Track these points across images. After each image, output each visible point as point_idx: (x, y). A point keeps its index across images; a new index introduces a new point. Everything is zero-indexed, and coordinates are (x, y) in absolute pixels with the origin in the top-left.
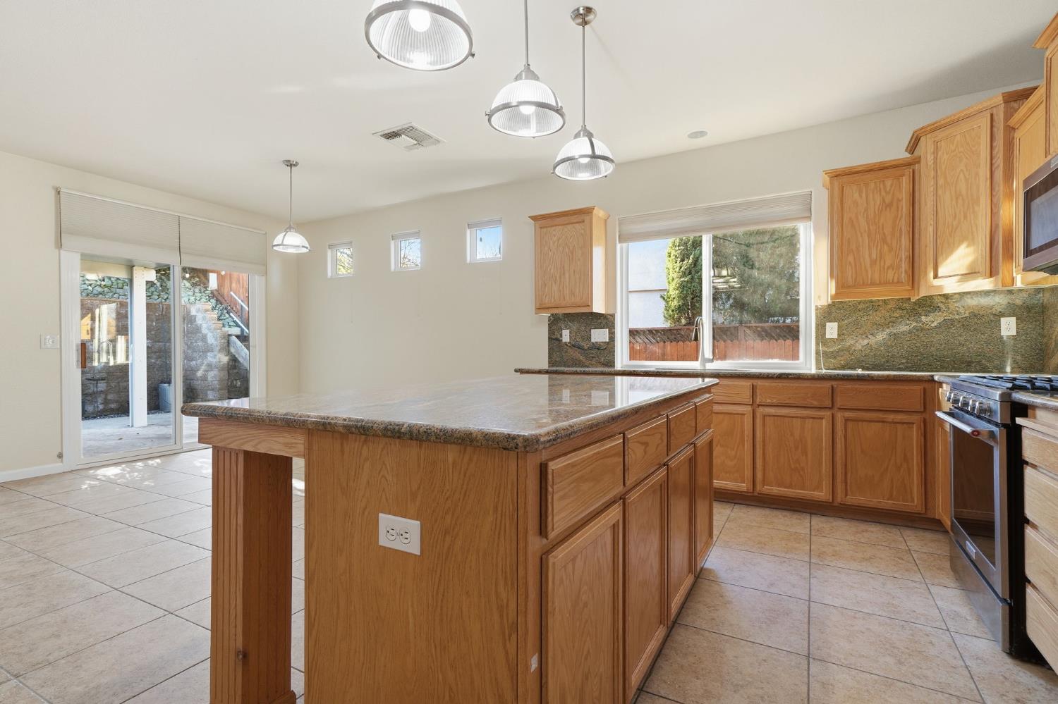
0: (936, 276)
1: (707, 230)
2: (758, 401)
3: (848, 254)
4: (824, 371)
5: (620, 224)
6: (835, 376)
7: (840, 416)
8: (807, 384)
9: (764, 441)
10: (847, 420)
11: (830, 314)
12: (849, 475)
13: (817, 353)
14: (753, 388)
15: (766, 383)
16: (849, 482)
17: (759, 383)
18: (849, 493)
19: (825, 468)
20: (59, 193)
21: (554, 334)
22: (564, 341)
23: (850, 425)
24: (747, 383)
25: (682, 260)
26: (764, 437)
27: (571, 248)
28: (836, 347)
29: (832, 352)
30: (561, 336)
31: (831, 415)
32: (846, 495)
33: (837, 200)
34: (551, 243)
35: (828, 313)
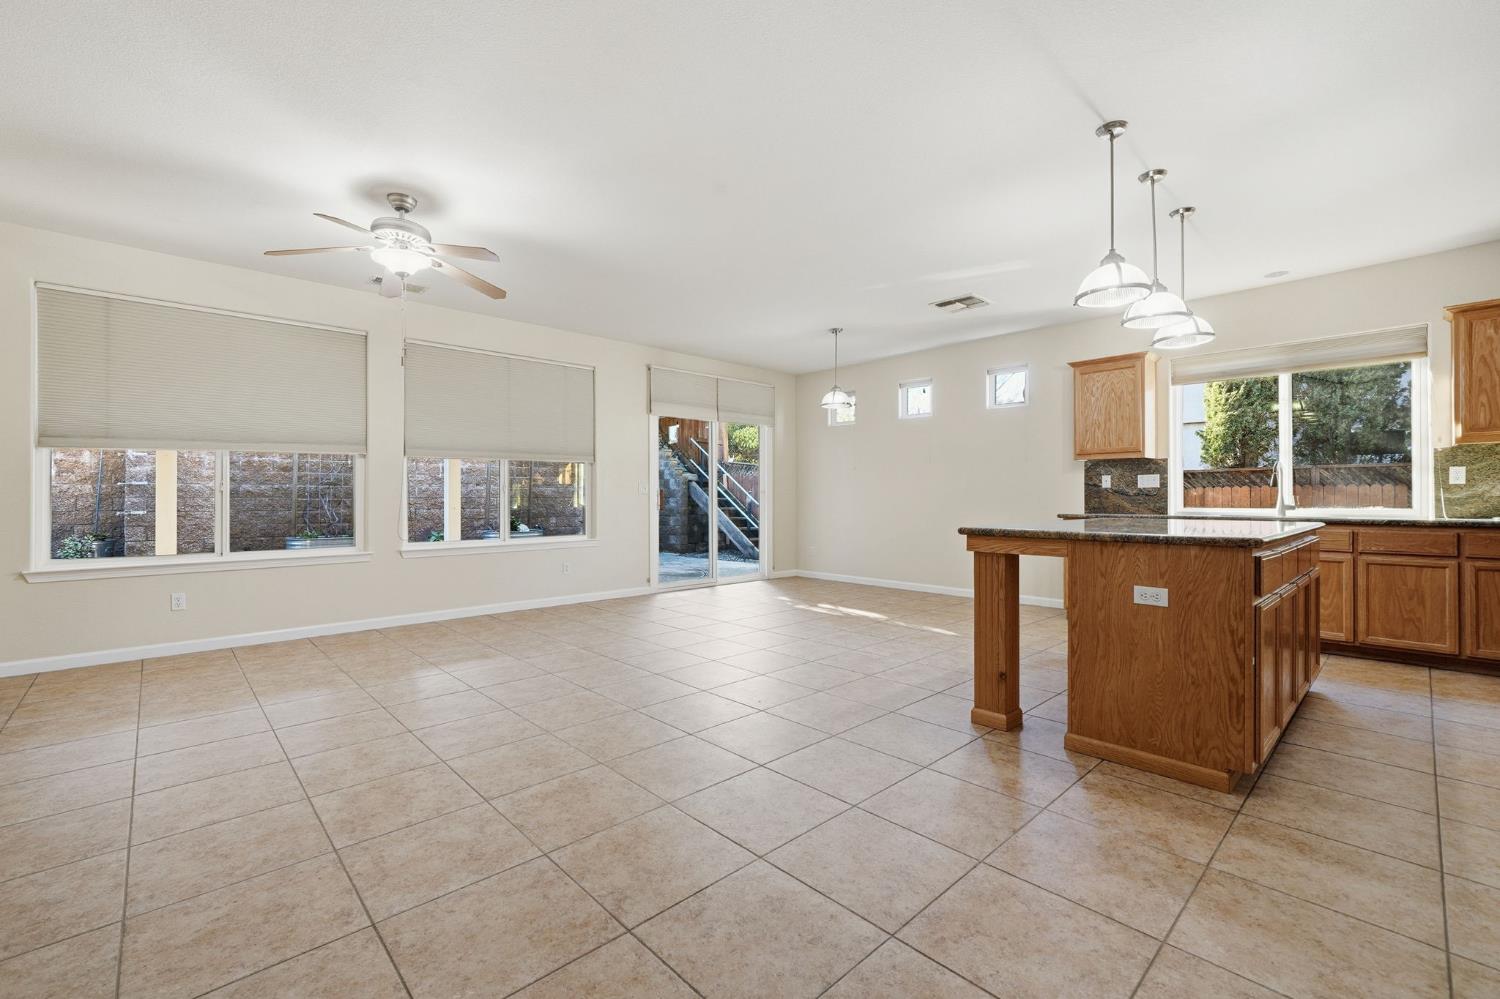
1: (1285, 369)
2: (1360, 549)
3: (1479, 395)
4: (1446, 519)
5: (1173, 366)
6: (1462, 524)
7: (1469, 567)
8: (1426, 531)
9: (1368, 589)
10: (1478, 570)
11: (1454, 457)
12: (1482, 628)
13: (1438, 500)
14: (1354, 536)
15: (1371, 531)
16: (1481, 634)
17: (1362, 530)
18: (1482, 645)
19: (1449, 618)
20: (649, 369)
21: (1091, 479)
22: (1104, 487)
23: (1482, 575)
24: (1347, 530)
25: (1230, 390)
26: (1368, 586)
27: (1119, 394)
28: (1463, 494)
29: (1458, 499)
30: (1101, 481)
31: (1457, 565)
32: (1478, 648)
33: (1463, 337)
34: (1094, 389)
35: (1452, 456)
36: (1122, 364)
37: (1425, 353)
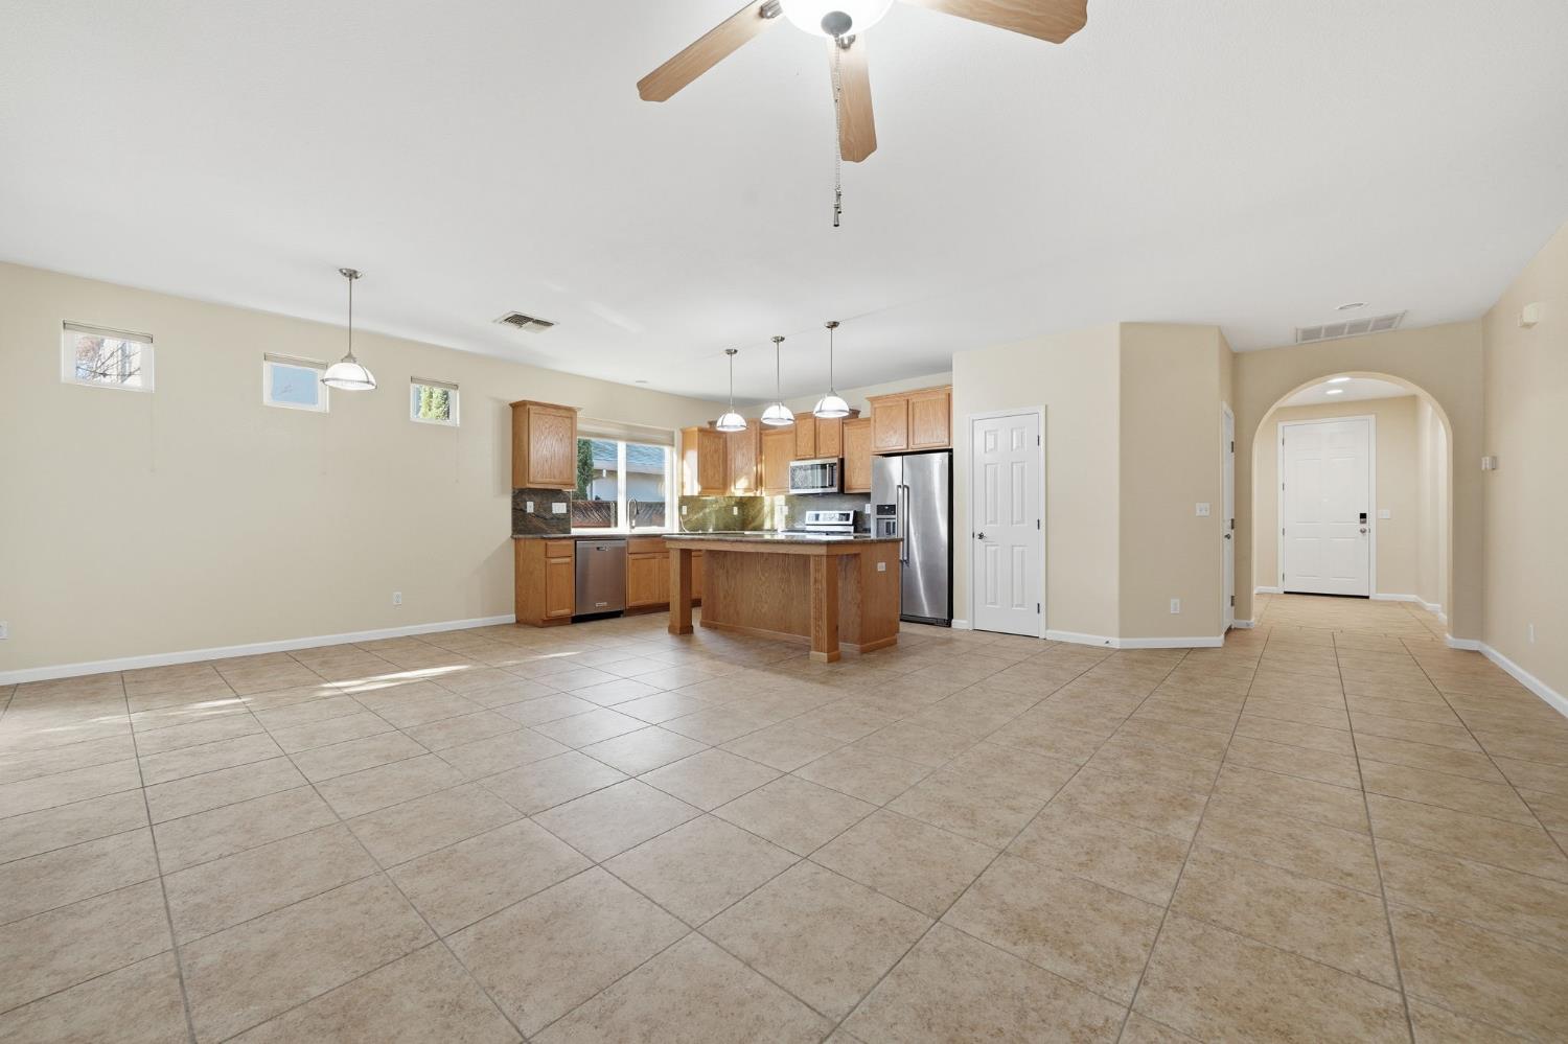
0: (733, 488)
21: (518, 505)
22: (526, 511)
30: (524, 507)
35: (684, 500)
36: (563, 413)
37: (673, 445)
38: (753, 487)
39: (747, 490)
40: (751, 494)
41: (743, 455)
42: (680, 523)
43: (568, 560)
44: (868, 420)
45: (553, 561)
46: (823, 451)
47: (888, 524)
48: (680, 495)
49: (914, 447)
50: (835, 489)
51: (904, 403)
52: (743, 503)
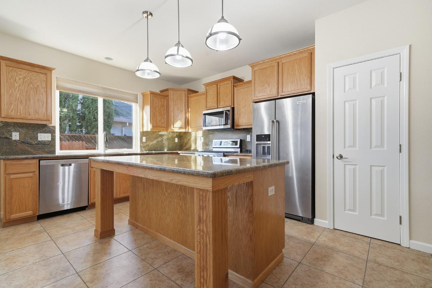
0: (173, 127)
1: (102, 96)
21: (3, 134)
22: (14, 139)
28: (145, 145)
34: (17, 78)
35: (143, 134)
36: (37, 69)
37: (137, 102)
38: (183, 126)
39: (181, 128)
40: (183, 130)
41: (178, 108)
42: (141, 146)
43: (31, 174)
44: (250, 82)
45: (12, 176)
46: (222, 104)
47: (264, 147)
48: (141, 130)
49: (283, 94)
50: (229, 126)
51: (276, 64)
52: (181, 136)
